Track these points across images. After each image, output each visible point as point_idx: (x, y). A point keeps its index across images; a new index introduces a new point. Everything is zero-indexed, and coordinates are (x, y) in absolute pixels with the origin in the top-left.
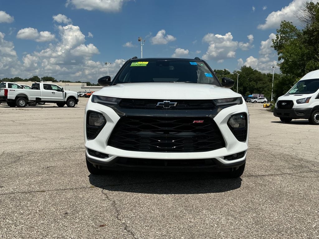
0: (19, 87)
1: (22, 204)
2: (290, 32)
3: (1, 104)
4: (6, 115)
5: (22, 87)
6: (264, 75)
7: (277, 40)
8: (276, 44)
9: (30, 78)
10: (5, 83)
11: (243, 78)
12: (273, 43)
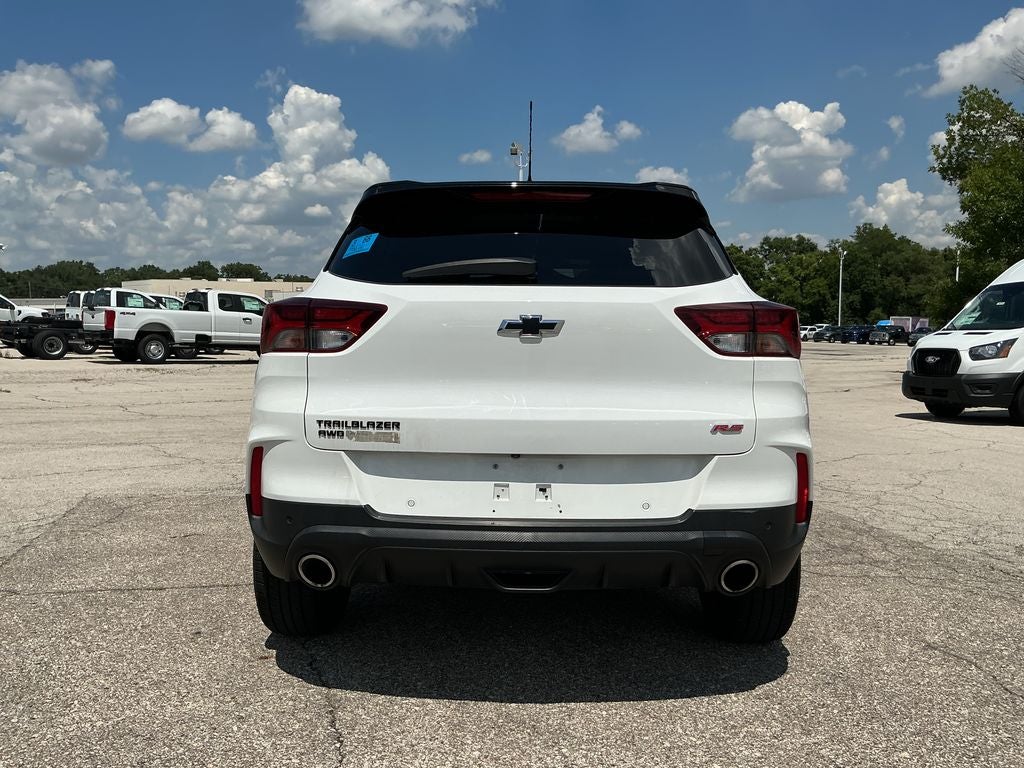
0: (147, 304)
1: (109, 613)
2: (993, 122)
3: (98, 351)
4: (108, 388)
5: (158, 302)
6: (934, 252)
7: (950, 147)
8: (945, 161)
9: (187, 267)
10: (109, 292)
11: (861, 264)
12: (935, 157)
